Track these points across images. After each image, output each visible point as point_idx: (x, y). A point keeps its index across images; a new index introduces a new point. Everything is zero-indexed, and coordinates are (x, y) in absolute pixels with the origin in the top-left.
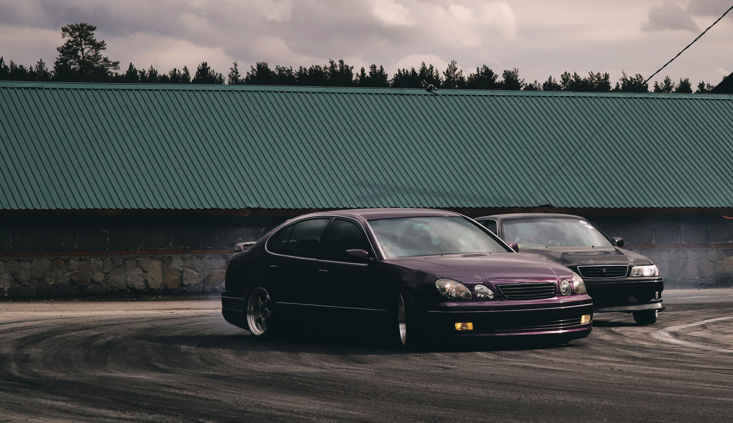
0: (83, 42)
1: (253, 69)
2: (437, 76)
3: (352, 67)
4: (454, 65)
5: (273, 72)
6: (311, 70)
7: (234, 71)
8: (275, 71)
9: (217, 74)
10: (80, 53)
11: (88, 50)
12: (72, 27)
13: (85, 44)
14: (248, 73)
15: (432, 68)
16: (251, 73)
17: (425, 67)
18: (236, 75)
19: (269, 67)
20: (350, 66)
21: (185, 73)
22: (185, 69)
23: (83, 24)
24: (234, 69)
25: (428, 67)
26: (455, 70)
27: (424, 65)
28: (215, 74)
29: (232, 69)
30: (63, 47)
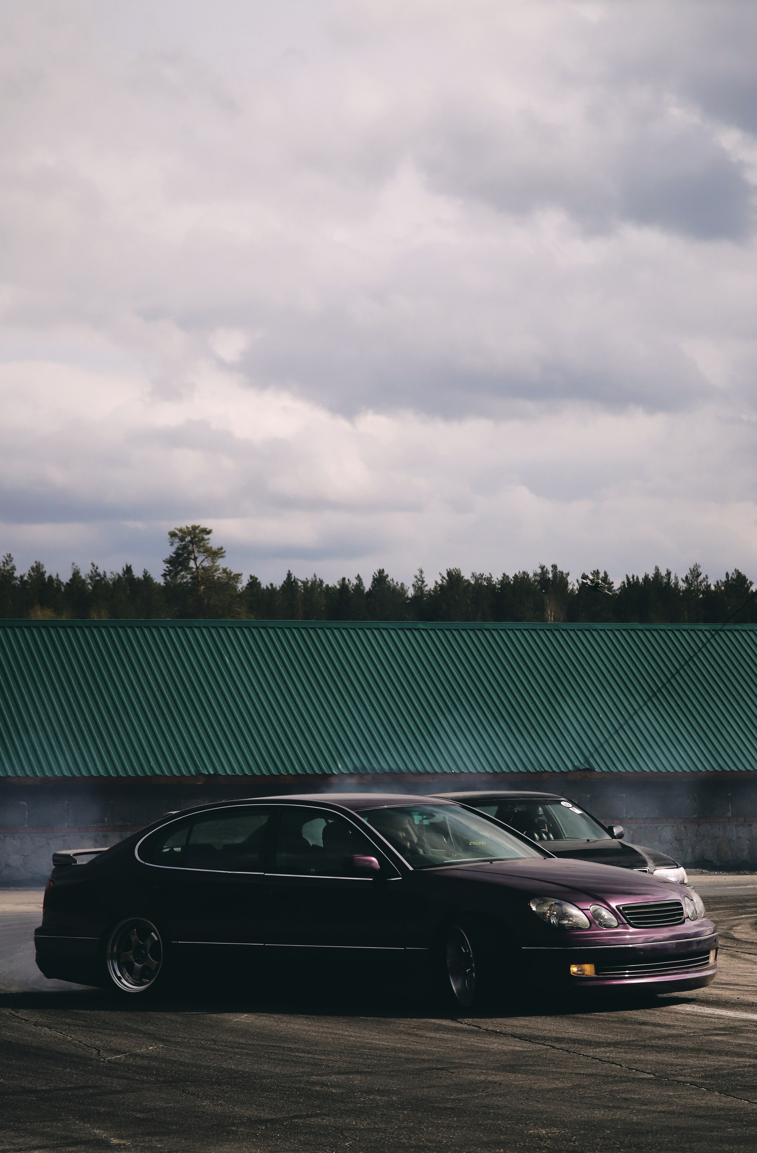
0: (196, 550)
1: (443, 578)
2: (676, 584)
3: (568, 574)
4: (697, 569)
5: (468, 581)
6: (516, 577)
7: (419, 580)
8: (470, 579)
9: (397, 583)
10: (192, 564)
11: (201, 561)
12: (181, 530)
13: (199, 552)
14: (436, 582)
15: (669, 574)
16: (440, 582)
17: (658, 573)
18: (422, 584)
19: (462, 575)
20: (565, 572)
21: (358, 582)
22: (358, 578)
23: (195, 527)
24: (419, 577)
25: (663, 573)
26: (699, 575)
27: (658, 570)
28: (395, 584)
29: (416, 577)
30: (171, 556)
